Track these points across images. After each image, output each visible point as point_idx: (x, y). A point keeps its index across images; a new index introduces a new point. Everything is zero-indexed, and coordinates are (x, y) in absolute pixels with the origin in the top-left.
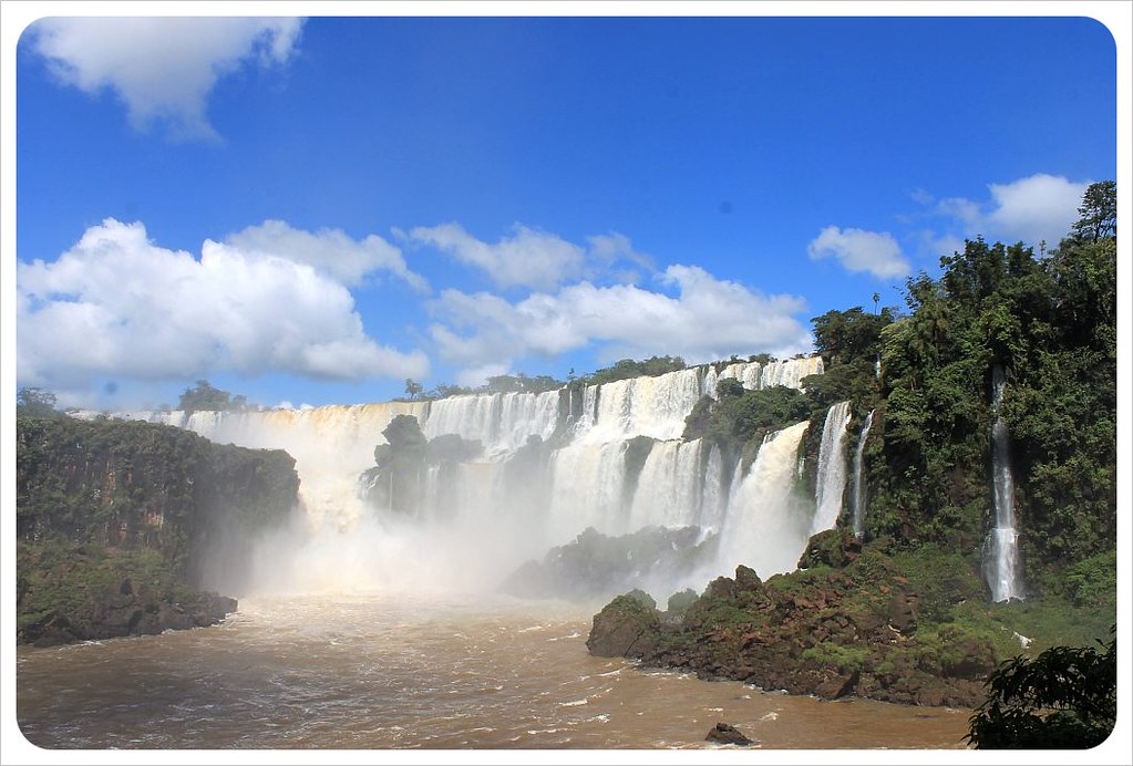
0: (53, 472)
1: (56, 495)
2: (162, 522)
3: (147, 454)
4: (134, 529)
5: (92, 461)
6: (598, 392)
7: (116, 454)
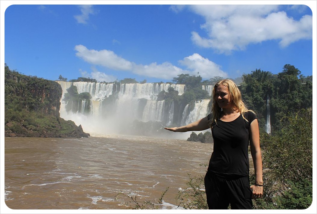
0: (29, 92)
1: (30, 98)
2: (56, 109)
3: (53, 89)
4: (49, 110)
5: (39, 89)
6: (125, 86)
7: (46, 88)
